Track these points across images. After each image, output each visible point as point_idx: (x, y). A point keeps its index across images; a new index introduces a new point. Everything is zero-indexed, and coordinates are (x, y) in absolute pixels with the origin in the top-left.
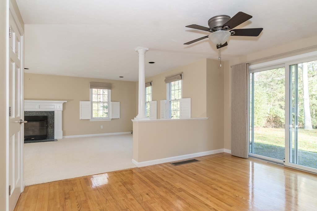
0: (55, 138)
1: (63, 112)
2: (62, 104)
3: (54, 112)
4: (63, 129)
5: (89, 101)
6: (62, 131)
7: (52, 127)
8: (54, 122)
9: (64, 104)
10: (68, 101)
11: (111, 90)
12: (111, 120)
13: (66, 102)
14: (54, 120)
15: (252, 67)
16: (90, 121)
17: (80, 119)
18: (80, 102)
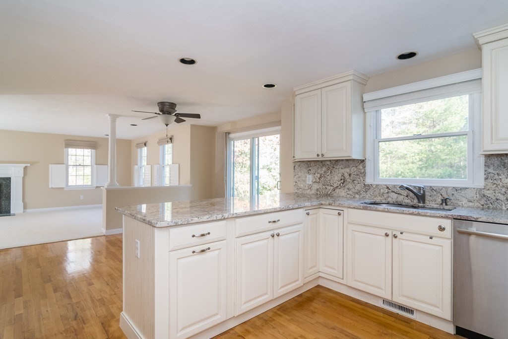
0: (11, 212)
1: (24, 178)
2: (23, 169)
3: (10, 178)
4: (23, 201)
5: (63, 164)
6: (22, 204)
7: (7, 198)
8: (10, 192)
9: (25, 168)
10: (32, 163)
11: (95, 150)
12: (94, 188)
13: (29, 165)
14: (10, 189)
15: (231, 136)
16: (65, 189)
17: (50, 187)
18: (50, 165)
